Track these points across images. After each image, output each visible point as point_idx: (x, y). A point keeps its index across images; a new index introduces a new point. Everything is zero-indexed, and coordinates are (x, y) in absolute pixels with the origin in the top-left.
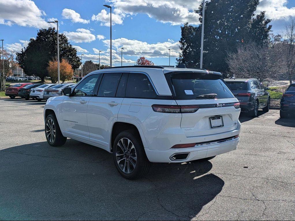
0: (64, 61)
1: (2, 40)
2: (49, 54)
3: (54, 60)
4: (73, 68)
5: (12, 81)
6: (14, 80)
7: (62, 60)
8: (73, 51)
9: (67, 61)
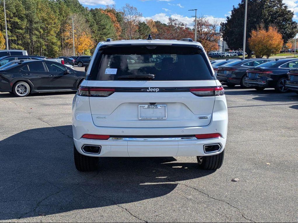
0: (271, 28)
1: (195, 10)
2: (254, 21)
3: (258, 29)
4: (283, 38)
5: (218, 57)
6: (220, 56)
7: (269, 28)
8: (287, 14)
9: (276, 29)
